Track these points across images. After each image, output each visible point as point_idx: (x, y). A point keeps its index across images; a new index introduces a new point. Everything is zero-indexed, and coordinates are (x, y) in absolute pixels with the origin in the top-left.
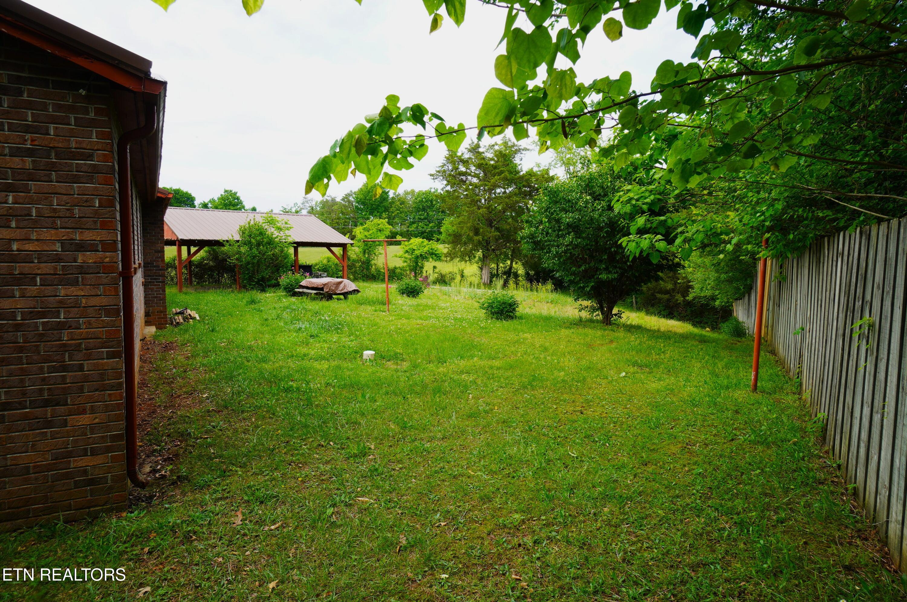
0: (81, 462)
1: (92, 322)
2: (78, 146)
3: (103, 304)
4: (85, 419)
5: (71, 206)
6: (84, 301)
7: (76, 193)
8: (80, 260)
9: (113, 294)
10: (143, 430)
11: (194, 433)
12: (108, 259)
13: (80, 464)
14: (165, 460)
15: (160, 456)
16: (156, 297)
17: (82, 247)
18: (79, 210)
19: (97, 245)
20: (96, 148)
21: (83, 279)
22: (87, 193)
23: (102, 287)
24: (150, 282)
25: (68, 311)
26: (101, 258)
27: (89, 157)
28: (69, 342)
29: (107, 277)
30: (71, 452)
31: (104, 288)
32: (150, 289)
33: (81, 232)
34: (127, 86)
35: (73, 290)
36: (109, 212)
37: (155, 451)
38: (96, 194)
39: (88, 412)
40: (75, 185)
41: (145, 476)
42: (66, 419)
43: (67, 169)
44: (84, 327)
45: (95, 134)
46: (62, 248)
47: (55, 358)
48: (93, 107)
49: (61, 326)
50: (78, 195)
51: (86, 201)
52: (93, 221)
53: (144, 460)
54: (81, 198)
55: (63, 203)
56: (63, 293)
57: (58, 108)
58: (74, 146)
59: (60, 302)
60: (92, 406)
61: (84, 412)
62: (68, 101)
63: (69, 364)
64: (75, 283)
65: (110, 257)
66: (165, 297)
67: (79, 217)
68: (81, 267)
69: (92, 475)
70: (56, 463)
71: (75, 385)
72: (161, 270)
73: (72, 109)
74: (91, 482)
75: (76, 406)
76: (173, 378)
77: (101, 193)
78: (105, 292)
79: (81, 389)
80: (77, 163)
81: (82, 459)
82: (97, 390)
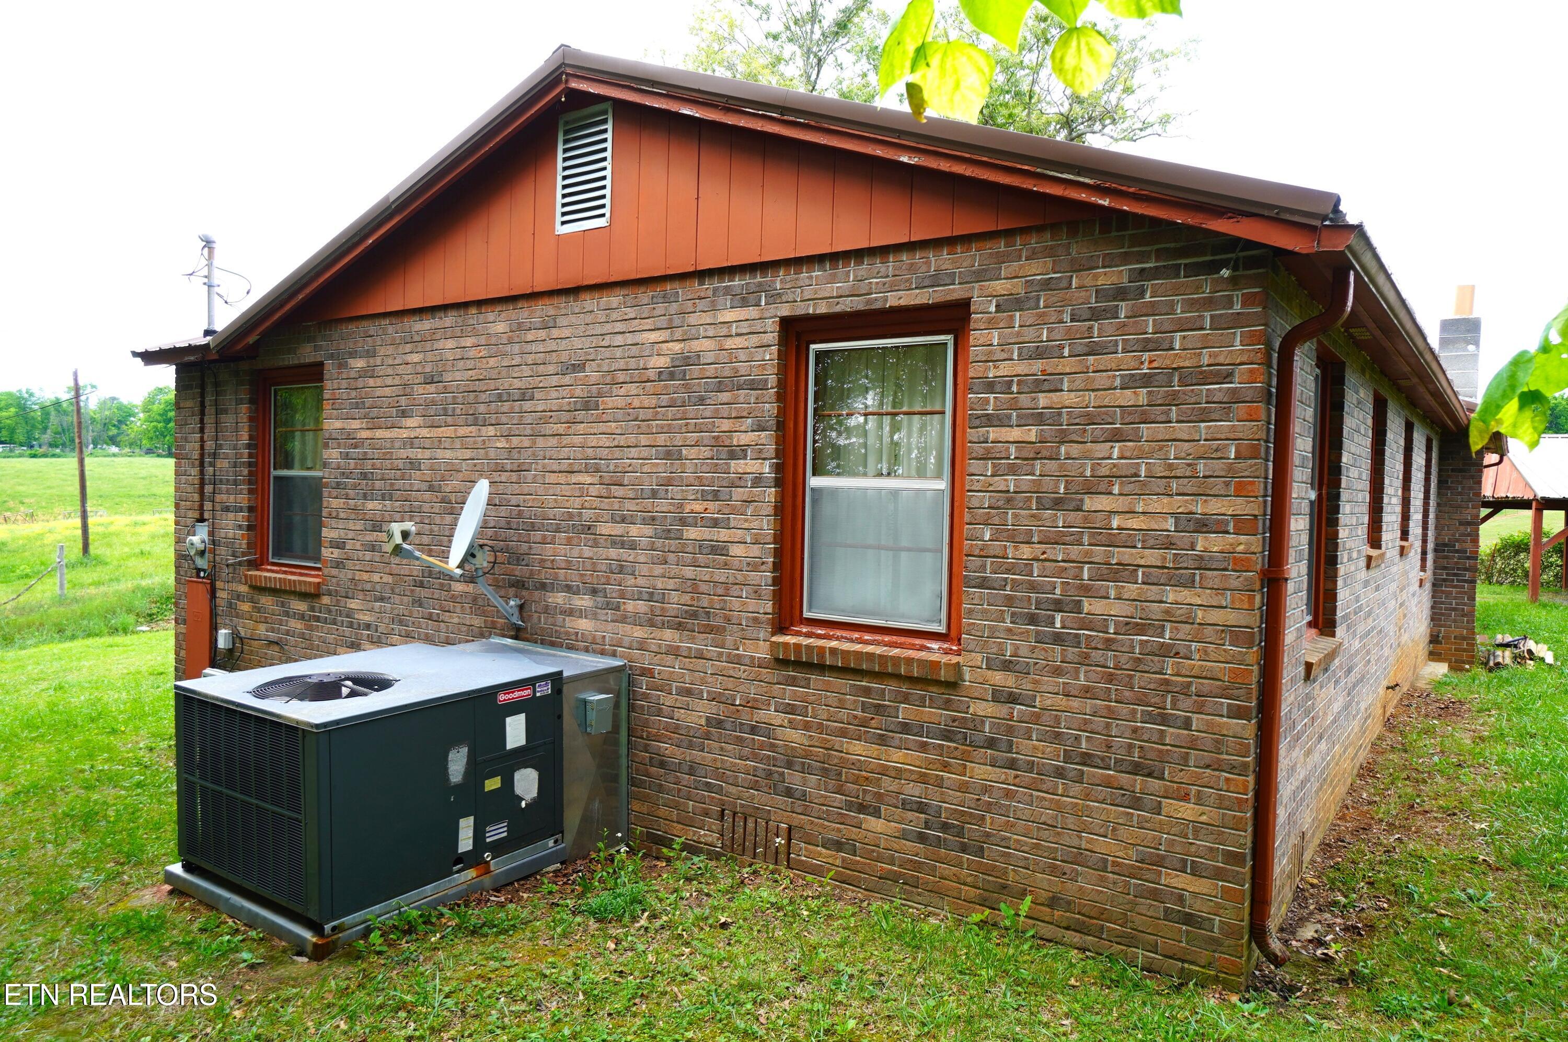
0: (1176, 879)
1: (1209, 650)
2: (1212, 361)
3: (1228, 623)
4: (1187, 811)
5: (1193, 459)
6: (1200, 614)
7: (1203, 437)
8: (1199, 547)
9: (1246, 606)
10: (1332, 858)
11: (1421, 896)
12: (1241, 548)
13: (1174, 882)
14: (1346, 929)
15: (1343, 917)
16: (1454, 609)
17: (1203, 525)
18: (1205, 464)
19: (1227, 523)
20: (1238, 361)
21: (1201, 579)
22: (1219, 436)
23: (1229, 593)
24: (1444, 580)
25: (1177, 629)
26: (1231, 545)
27: (1227, 377)
28: (1174, 678)
29: (1239, 577)
30: (1163, 857)
31: (1232, 596)
32: (1443, 592)
33: (1205, 501)
34: (1290, 248)
35: (1185, 595)
36: (1251, 466)
37: (1335, 903)
38: (1232, 436)
39: (1193, 801)
40: (1203, 425)
41: (1299, 944)
42: (1160, 802)
43: (1193, 400)
44: (1197, 657)
45: (1238, 339)
46: (1176, 526)
47: (1153, 700)
48: (1240, 293)
49: (1165, 651)
50: (1205, 440)
51: (1217, 450)
52: (1224, 482)
53: (1311, 913)
54: (1210, 446)
55: (1183, 455)
56: (1171, 597)
57: (1191, 305)
58: (1206, 363)
59: (1167, 612)
60: (1199, 791)
61: (1185, 798)
62: (1203, 292)
63: (1171, 714)
64: (1189, 584)
65: (1246, 544)
66: (1474, 611)
67: (1204, 477)
68: (1201, 557)
69: (1190, 907)
70: (1141, 869)
71: (1177, 750)
72: (1468, 558)
73: (1209, 303)
74: (1188, 919)
75: (1175, 785)
76: (1429, 773)
77: (1241, 435)
78: (1233, 602)
79: (1185, 758)
80: (1208, 390)
81: (1178, 876)
82: (1208, 767)
